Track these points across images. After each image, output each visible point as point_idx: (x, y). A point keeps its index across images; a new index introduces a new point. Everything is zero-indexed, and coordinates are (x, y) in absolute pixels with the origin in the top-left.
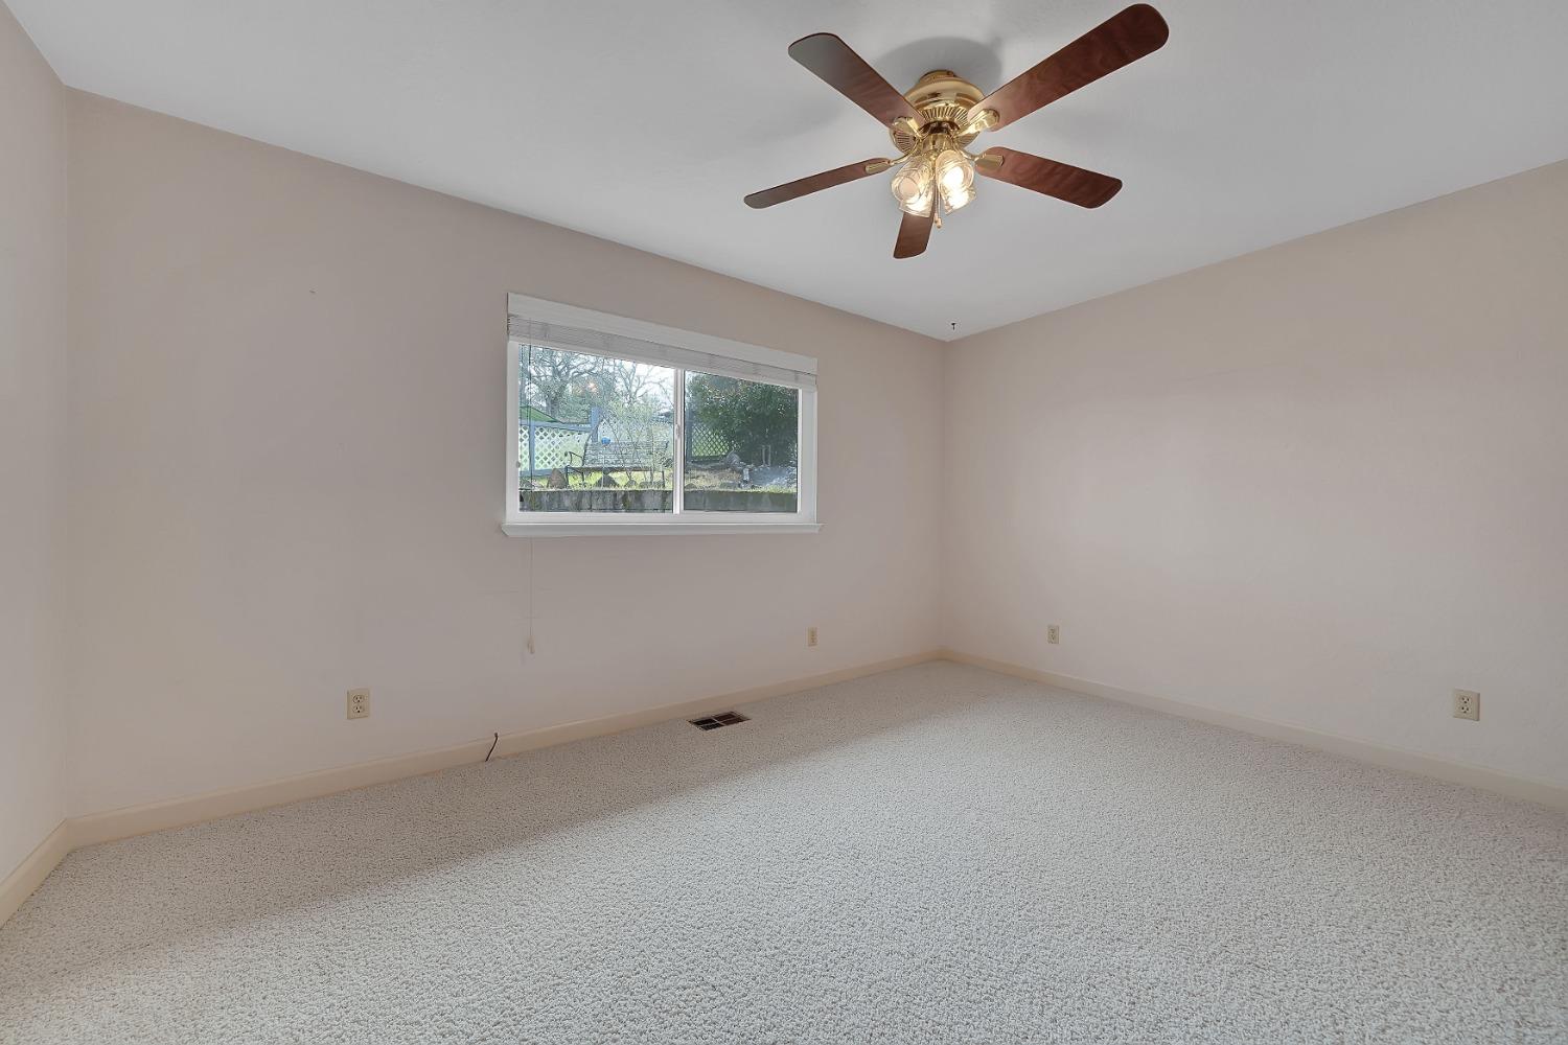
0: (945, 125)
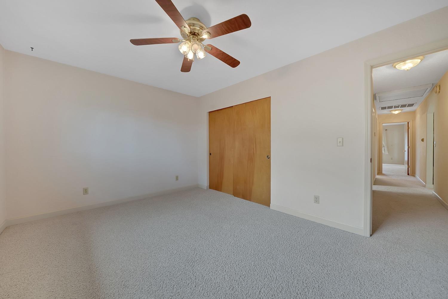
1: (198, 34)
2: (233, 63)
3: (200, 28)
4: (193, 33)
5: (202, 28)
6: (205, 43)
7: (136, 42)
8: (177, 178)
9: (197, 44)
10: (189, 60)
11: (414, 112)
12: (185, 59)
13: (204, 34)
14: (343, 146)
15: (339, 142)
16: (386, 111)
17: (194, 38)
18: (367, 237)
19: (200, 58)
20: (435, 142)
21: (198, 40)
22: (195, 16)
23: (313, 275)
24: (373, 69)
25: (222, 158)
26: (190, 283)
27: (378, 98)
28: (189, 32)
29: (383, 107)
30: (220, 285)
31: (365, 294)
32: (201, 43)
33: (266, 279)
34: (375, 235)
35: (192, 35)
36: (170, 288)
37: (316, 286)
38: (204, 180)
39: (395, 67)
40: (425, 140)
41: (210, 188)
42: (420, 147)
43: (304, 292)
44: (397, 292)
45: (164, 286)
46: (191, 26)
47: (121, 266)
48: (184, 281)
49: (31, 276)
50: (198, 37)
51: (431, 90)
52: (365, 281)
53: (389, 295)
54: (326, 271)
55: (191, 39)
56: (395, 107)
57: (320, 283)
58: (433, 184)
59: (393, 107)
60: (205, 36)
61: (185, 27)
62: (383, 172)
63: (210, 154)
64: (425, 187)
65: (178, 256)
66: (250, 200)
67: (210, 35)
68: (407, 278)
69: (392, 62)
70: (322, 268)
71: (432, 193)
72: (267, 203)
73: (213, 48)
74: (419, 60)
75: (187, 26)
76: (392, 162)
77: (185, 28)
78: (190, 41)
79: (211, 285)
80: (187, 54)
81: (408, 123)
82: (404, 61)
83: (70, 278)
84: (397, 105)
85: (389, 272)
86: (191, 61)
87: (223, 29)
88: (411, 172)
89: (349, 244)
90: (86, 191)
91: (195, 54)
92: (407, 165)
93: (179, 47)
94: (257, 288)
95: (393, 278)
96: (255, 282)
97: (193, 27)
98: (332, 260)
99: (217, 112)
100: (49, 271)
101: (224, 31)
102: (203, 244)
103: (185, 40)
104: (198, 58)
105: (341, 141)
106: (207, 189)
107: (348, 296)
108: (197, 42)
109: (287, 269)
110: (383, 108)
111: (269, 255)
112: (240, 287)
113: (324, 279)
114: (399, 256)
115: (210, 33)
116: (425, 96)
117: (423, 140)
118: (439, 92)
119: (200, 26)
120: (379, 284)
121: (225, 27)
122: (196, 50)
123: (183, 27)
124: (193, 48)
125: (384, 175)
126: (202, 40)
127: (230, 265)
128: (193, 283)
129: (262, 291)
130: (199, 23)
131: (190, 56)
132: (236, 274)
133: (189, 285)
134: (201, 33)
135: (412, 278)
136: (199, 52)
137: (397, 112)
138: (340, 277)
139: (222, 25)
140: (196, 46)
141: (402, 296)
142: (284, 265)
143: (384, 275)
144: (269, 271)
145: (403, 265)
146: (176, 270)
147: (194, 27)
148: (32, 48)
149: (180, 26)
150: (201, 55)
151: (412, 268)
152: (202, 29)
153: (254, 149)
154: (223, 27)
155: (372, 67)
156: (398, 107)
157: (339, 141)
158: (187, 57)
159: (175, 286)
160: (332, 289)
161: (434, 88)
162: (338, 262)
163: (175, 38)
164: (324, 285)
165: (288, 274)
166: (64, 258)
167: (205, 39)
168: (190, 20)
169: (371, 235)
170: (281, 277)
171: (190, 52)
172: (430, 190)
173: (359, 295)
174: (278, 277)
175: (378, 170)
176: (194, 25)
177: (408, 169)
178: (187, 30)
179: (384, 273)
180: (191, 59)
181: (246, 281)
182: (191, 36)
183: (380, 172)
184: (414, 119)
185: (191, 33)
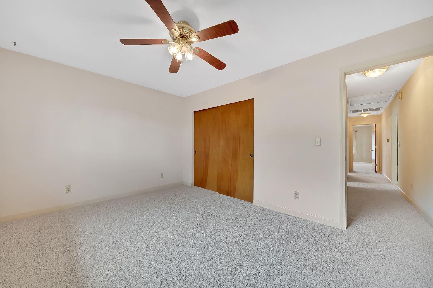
0: (185, 37)
1: (188, 37)
2: (220, 66)
3: (189, 31)
4: (183, 36)
5: (191, 31)
6: (194, 45)
7: (125, 42)
8: (162, 176)
9: (186, 46)
10: (177, 61)
11: (380, 116)
12: (174, 60)
13: (193, 37)
14: (320, 145)
15: (317, 142)
16: (356, 115)
17: (183, 41)
18: (343, 230)
19: (189, 60)
20: (399, 143)
21: (187, 43)
22: (184, 20)
23: (296, 267)
24: (347, 76)
25: (207, 156)
26: (178, 280)
27: (349, 102)
28: (179, 34)
29: (353, 110)
30: (208, 280)
31: (344, 284)
32: (190, 46)
33: (252, 273)
34: (350, 228)
35: (181, 37)
36: (158, 285)
37: (299, 278)
38: (189, 178)
39: (365, 75)
40: (390, 141)
41: (194, 185)
42: (385, 147)
43: (288, 284)
44: (372, 281)
45: (152, 284)
46: (181, 29)
47: (106, 265)
48: (171, 278)
49: (7, 280)
50: (187, 40)
51: (395, 96)
52: (344, 271)
53: (365, 284)
54: (308, 263)
55: (180, 41)
56: (364, 111)
57: (302, 275)
58: (398, 180)
59: (363, 111)
60: (194, 39)
61: (175, 29)
62: (354, 170)
63: (195, 152)
64: (390, 183)
65: (165, 253)
66: (234, 196)
67: (199, 38)
68: (380, 267)
69: (363, 70)
70: (304, 261)
71: (397, 189)
72: (250, 199)
73: (201, 50)
74: (385, 70)
75: (177, 28)
76: (361, 160)
77: (175, 31)
78: (179, 43)
79: (199, 280)
80: (176, 56)
81: (375, 125)
82: (373, 70)
83: (51, 280)
84: (366, 109)
85: (364, 262)
86: (180, 62)
87: (212, 33)
88: (378, 170)
89: (327, 236)
90: (68, 189)
91: (184, 55)
92: (375, 163)
93: (169, 48)
94: (244, 282)
95: (368, 267)
96: (242, 276)
97: (182, 30)
98: (312, 252)
99: (202, 111)
100: (28, 273)
101: (213, 35)
102: (190, 240)
103: (174, 42)
104: (187, 59)
105: (319, 140)
106: (192, 186)
107: (329, 286)
108: (187, 44)
109: (271, 263)
110: (354, 112)
111: (254, 249)
112: (227, 282)
113: (306, 271)
114: (372, 247)
115: (199, 37)
116: (390, 101)
117: (388, 141)
118: (402, 98)
119: (189, 29)
120: (356, 273)
121: (214, 31)
122: (185, 52)
123: (173, 29)
124: (182, 50)
125: (355, 172)
126: (191, 43)
127: (216, 261)
128: (181, 279)
129: (249, 285)
130: (188, 26)
131: (179, 58)
132: (223, 269)
133: (177, 282)
134: (190, 36)
135: (384, 267)
136: (188, 54)
137: (365, 115)
138: (321, 269)
139: (211, 30)
140: (185, 48)
141: (377, 283)
142: (268, 259)
143: (360, 265)
144: (254, 265)
145: (376, 254)
146: (163, 267)
147: (184, 30)
148: (15, 43)
149: (170, 28)
150: (190, 56)
151: (383, 258)
152: (191, 33)
153: (237, 147)
154: (212, 32)
155: (346, 74)
156: (367, 110)
157: (317, 140)
158: (175, 58)
159: (163, 284)
160: (314, 280)
161: (397, 94)
162: (318, 254)
163: (164, 40)
164: (307, 276)
165: (272, 267)
166: (44, 259)
167: (194, 41)
168: (180, 23)
169: (346, 228)
170: (266, 271)
171: (179, 54)
172: (395, 186)
173: (339, 284)
174: (263, 271)
175: (349, 168)
176: (183, 28)
177: (376, 166)
178: (177, 32)
179: (360, 263)
180: (180, 60)
181: (233, 276)
182: (181, 39)
183: (351, 170)
184: (380, 122)
185: (180, 35)
